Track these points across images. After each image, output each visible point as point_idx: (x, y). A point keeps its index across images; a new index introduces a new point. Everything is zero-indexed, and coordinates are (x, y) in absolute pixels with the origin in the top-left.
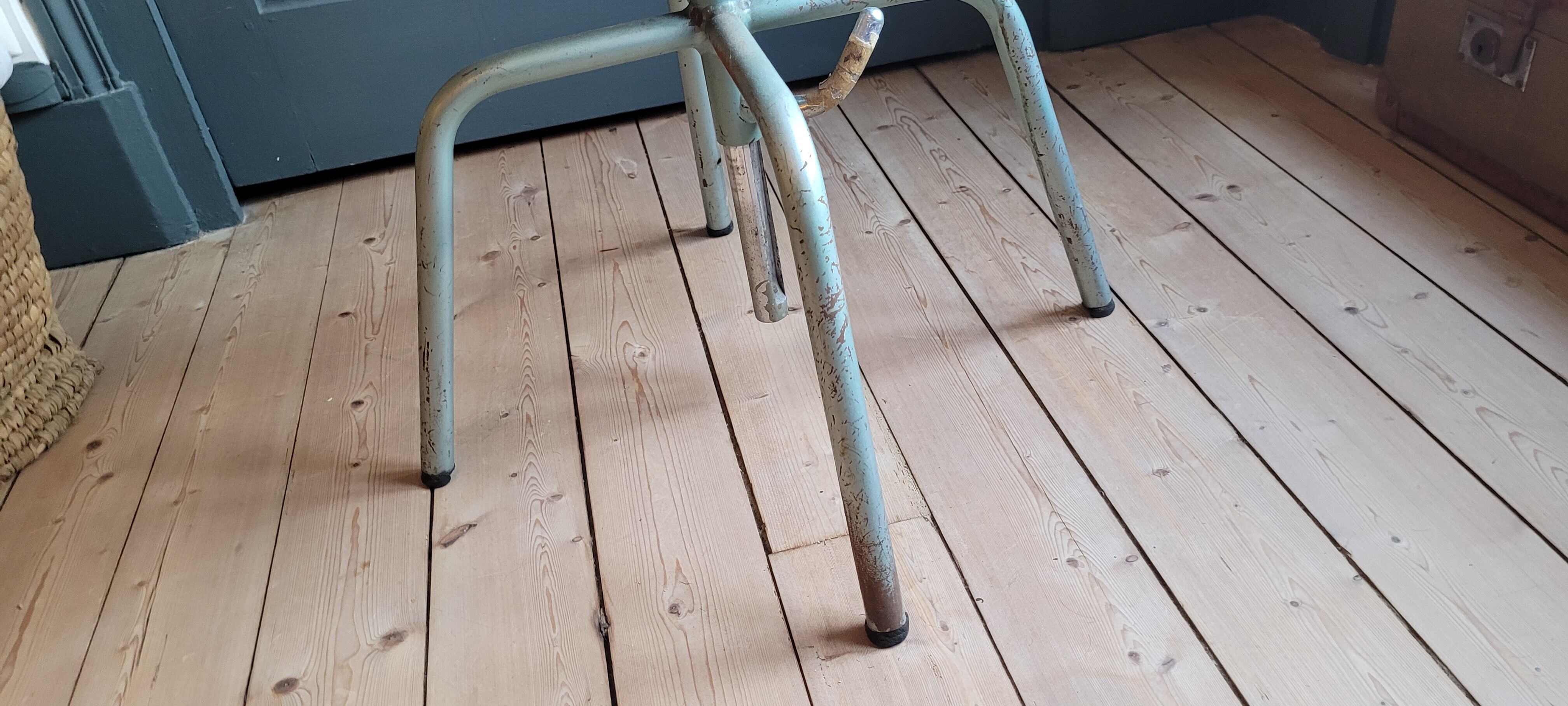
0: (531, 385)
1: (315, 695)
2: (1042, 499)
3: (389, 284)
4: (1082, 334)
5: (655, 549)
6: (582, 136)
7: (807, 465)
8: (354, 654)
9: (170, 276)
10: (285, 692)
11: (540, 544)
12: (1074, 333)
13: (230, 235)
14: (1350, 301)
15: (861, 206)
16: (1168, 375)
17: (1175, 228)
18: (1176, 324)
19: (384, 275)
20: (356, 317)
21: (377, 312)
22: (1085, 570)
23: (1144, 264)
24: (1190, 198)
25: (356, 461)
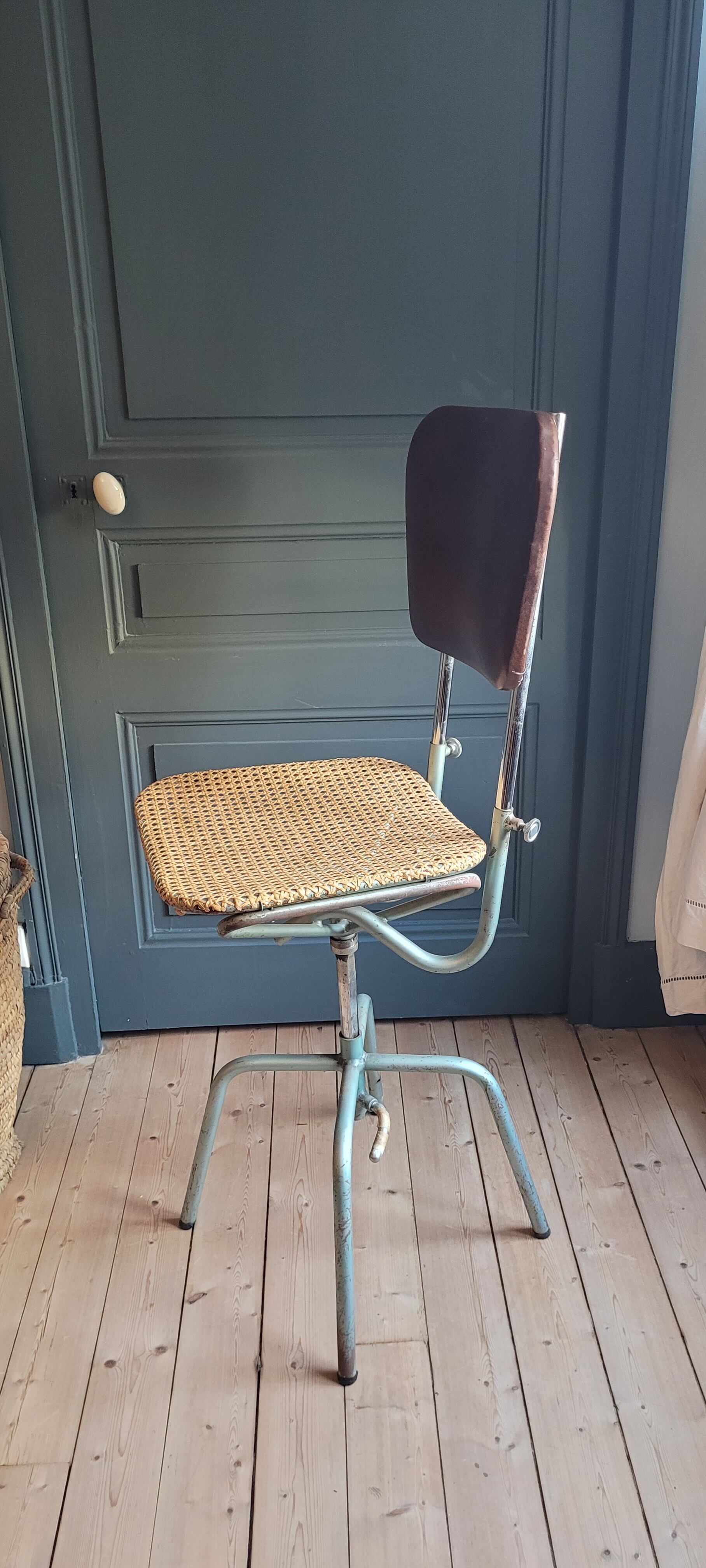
0: (245, 1211)
1: (123, 1371)
2: (484, 1345)
3: (179, 1122)
4: (539, 1245)
5: (291, 1329)
6: (301, 1029)
7: (375, 1297)
8: (143, 1354)
9: (59, 1086)
10: (110, 1367)
11: (236, 1313)
12: (535, 1245)
13: (93, 1062)
14: (686, 1259)
15: (448, 1124)
16: (574, 1284)
17: (615, 1185)
18: (590, 1252)
19: (177, 1113)
20: (159, 1141)
21: (170, 1141)
22: (490, 1389)
23: (589, 1206)
24: (631, 1165)
25: (151, 1241)
